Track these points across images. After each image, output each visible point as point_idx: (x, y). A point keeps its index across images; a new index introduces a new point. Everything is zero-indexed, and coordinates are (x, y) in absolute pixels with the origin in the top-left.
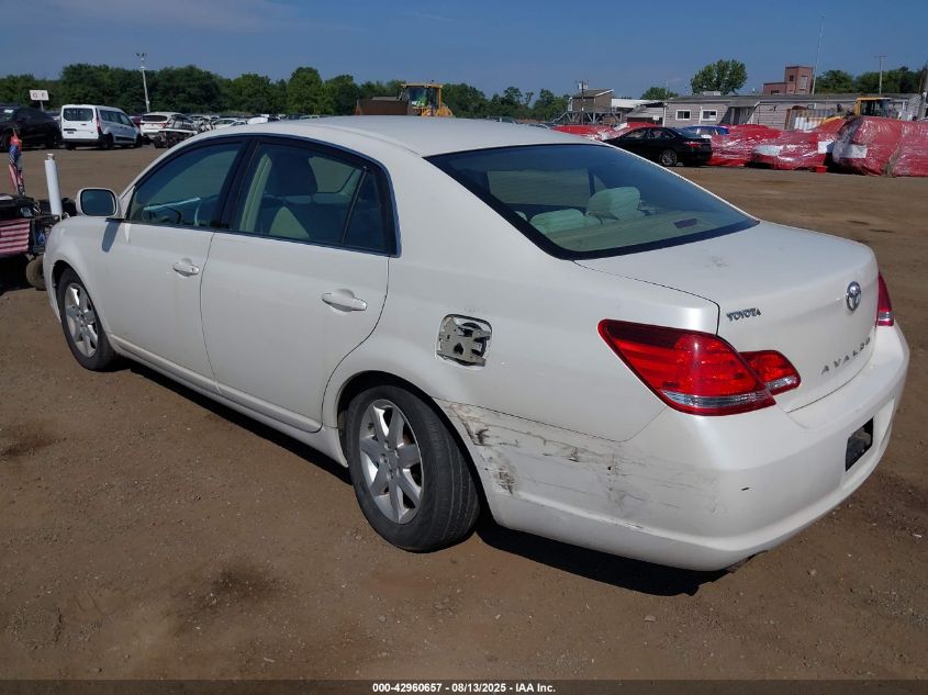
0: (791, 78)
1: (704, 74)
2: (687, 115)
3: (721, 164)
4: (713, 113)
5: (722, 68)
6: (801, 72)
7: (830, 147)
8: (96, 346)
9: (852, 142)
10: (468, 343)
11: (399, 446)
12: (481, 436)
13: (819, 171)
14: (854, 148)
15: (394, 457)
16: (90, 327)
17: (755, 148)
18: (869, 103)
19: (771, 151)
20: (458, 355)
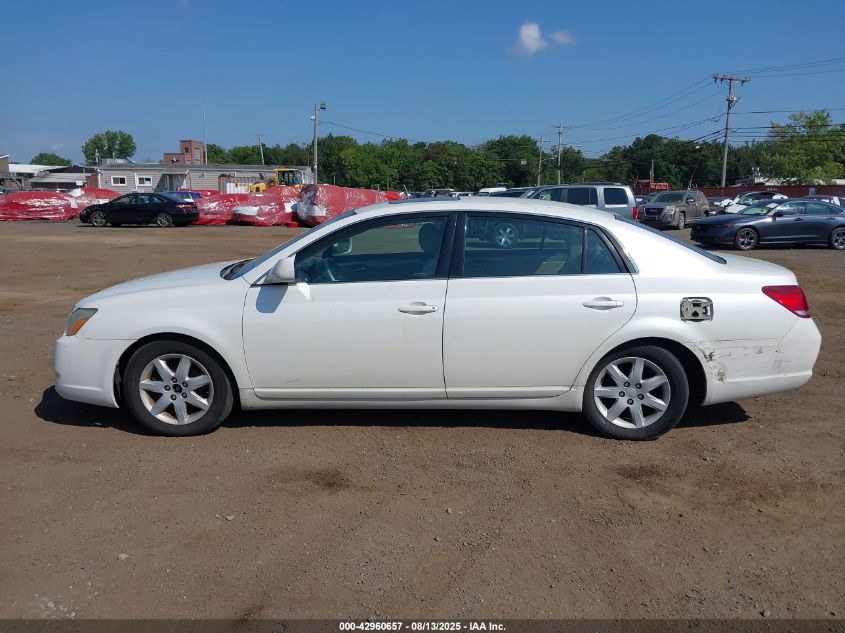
0: (187, 150)
1: (93, 142)
2: (122, 181)
3: (206, 223)
4: (149, 179)
5: (112, 138)
6: (194, 145)
7: (294, 207)
8: (206, 409)
9: (313, 204)
10: (700, 310)
11: (642, 381)
12: (711, 356)
13: (294, 226)
14: (316, 208)
15: (633, 390)
16: (193, 393)
17: (235, 209)
18: (283, 173)
19: (250, 211)
20: (695, 317)
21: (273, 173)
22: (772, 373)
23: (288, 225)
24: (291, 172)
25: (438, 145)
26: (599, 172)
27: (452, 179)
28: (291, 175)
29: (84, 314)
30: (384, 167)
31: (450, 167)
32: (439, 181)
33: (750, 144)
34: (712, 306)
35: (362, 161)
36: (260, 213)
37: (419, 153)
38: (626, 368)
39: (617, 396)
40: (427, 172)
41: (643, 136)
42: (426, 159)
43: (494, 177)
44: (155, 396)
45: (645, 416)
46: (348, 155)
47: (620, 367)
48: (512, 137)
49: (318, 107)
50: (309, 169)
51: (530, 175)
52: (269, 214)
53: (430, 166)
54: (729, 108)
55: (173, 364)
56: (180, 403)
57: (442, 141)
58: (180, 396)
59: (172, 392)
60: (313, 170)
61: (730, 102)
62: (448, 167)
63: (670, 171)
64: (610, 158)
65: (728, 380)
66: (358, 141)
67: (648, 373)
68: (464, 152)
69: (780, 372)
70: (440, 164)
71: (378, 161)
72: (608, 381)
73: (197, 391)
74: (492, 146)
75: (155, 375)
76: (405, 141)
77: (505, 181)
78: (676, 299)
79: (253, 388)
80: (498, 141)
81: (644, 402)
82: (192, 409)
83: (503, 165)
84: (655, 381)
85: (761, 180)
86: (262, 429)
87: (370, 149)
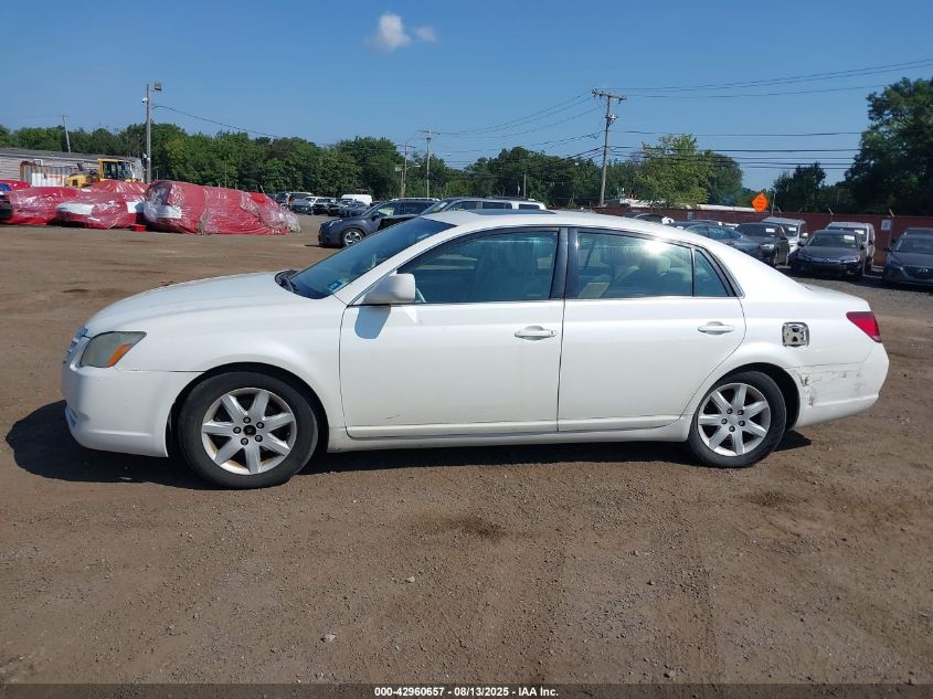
3: (21, 223)
7: (140, 207)
8: (286, 454)
9: (165, 203)
10: (797, 335)
11: (744, 408)
12: (806, 380)
13: (139, 230)
14: (169, 208)
15: (735, 417)
16: (271, 436)
17: (60, 206)
18: (109, 164)
19: (83, 209)
20: (795, 342)
21: (96, 163)
22: (852, 396)
23: (133, 228)
24: (120, 163)
25: (284, 142)
26: (465, 184)
27: (301, 182)
28: (119, 167)
29: (124, 341)
30: (218, 162)
31: (299, 168)
32: (286, 182)
33: (612, 164)
34: (807, 332)
35: (192, 155)
36: (96, 213)
37: (262, 149)
38: (729, 395)
39: (719, 423)
40: (271, 172)
41: (509, 148)
42: (271, 155)
43: (350, 182)
44: (219, 441)
45: (744, 442)
46: (175, 147)
47: (723, 393)
48: (369, 138)
49: (152, 87)
50: (138, 162)
51: (390, 181)
52: (107, 213)
53: (275, 164)
54: (608, 125)
55: (246, 401)
56: (252, 448)
57: (289, 138)
58: (252, 440)
59: (242, 435)
60: (144, 162)
61: (609, 119)
62: (296, 166)
63: (536, 188)
64: (475, 169)
65: (818, 404)
66: (186, 131)
67: (750, 400)
68: (315, 151)
69: (858, 395)
70: (287, 163)
71: (213, 156)
72: (711, 408)
73: (274, 433)
74: (346, 147)
75: (223, 415)
76: (246, 134)
77: (363, 187)
78: (777, 324)
79: (347, 426)
80: (355, 143)
81: (745, 429)
82: (266, 454)
83: (360, 169)
84: (757, 407)
85: (626, 201)
86: (346, 474)
87: (201, 141)
